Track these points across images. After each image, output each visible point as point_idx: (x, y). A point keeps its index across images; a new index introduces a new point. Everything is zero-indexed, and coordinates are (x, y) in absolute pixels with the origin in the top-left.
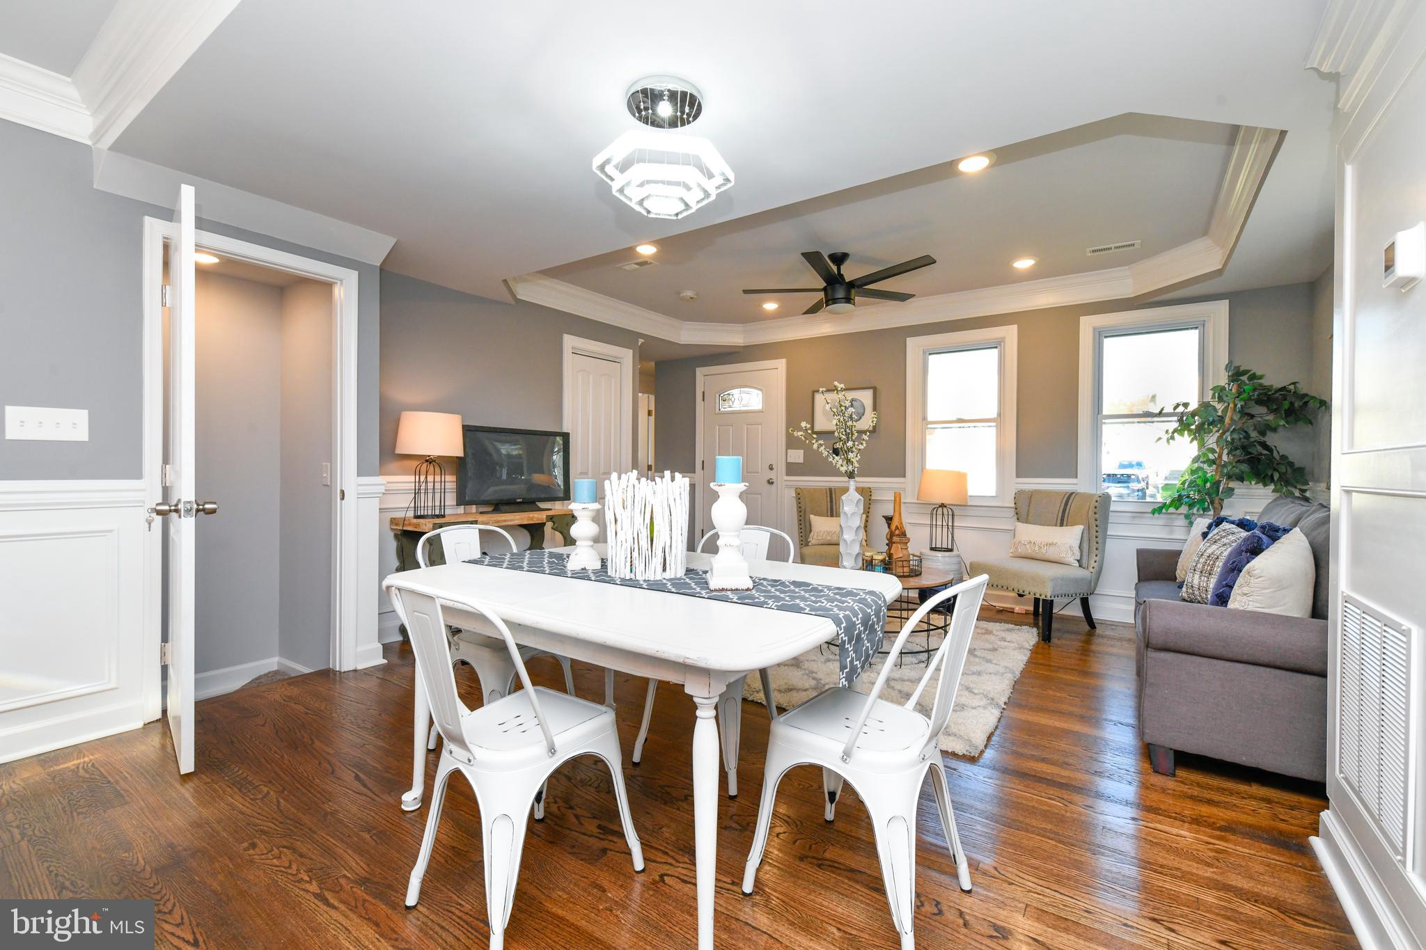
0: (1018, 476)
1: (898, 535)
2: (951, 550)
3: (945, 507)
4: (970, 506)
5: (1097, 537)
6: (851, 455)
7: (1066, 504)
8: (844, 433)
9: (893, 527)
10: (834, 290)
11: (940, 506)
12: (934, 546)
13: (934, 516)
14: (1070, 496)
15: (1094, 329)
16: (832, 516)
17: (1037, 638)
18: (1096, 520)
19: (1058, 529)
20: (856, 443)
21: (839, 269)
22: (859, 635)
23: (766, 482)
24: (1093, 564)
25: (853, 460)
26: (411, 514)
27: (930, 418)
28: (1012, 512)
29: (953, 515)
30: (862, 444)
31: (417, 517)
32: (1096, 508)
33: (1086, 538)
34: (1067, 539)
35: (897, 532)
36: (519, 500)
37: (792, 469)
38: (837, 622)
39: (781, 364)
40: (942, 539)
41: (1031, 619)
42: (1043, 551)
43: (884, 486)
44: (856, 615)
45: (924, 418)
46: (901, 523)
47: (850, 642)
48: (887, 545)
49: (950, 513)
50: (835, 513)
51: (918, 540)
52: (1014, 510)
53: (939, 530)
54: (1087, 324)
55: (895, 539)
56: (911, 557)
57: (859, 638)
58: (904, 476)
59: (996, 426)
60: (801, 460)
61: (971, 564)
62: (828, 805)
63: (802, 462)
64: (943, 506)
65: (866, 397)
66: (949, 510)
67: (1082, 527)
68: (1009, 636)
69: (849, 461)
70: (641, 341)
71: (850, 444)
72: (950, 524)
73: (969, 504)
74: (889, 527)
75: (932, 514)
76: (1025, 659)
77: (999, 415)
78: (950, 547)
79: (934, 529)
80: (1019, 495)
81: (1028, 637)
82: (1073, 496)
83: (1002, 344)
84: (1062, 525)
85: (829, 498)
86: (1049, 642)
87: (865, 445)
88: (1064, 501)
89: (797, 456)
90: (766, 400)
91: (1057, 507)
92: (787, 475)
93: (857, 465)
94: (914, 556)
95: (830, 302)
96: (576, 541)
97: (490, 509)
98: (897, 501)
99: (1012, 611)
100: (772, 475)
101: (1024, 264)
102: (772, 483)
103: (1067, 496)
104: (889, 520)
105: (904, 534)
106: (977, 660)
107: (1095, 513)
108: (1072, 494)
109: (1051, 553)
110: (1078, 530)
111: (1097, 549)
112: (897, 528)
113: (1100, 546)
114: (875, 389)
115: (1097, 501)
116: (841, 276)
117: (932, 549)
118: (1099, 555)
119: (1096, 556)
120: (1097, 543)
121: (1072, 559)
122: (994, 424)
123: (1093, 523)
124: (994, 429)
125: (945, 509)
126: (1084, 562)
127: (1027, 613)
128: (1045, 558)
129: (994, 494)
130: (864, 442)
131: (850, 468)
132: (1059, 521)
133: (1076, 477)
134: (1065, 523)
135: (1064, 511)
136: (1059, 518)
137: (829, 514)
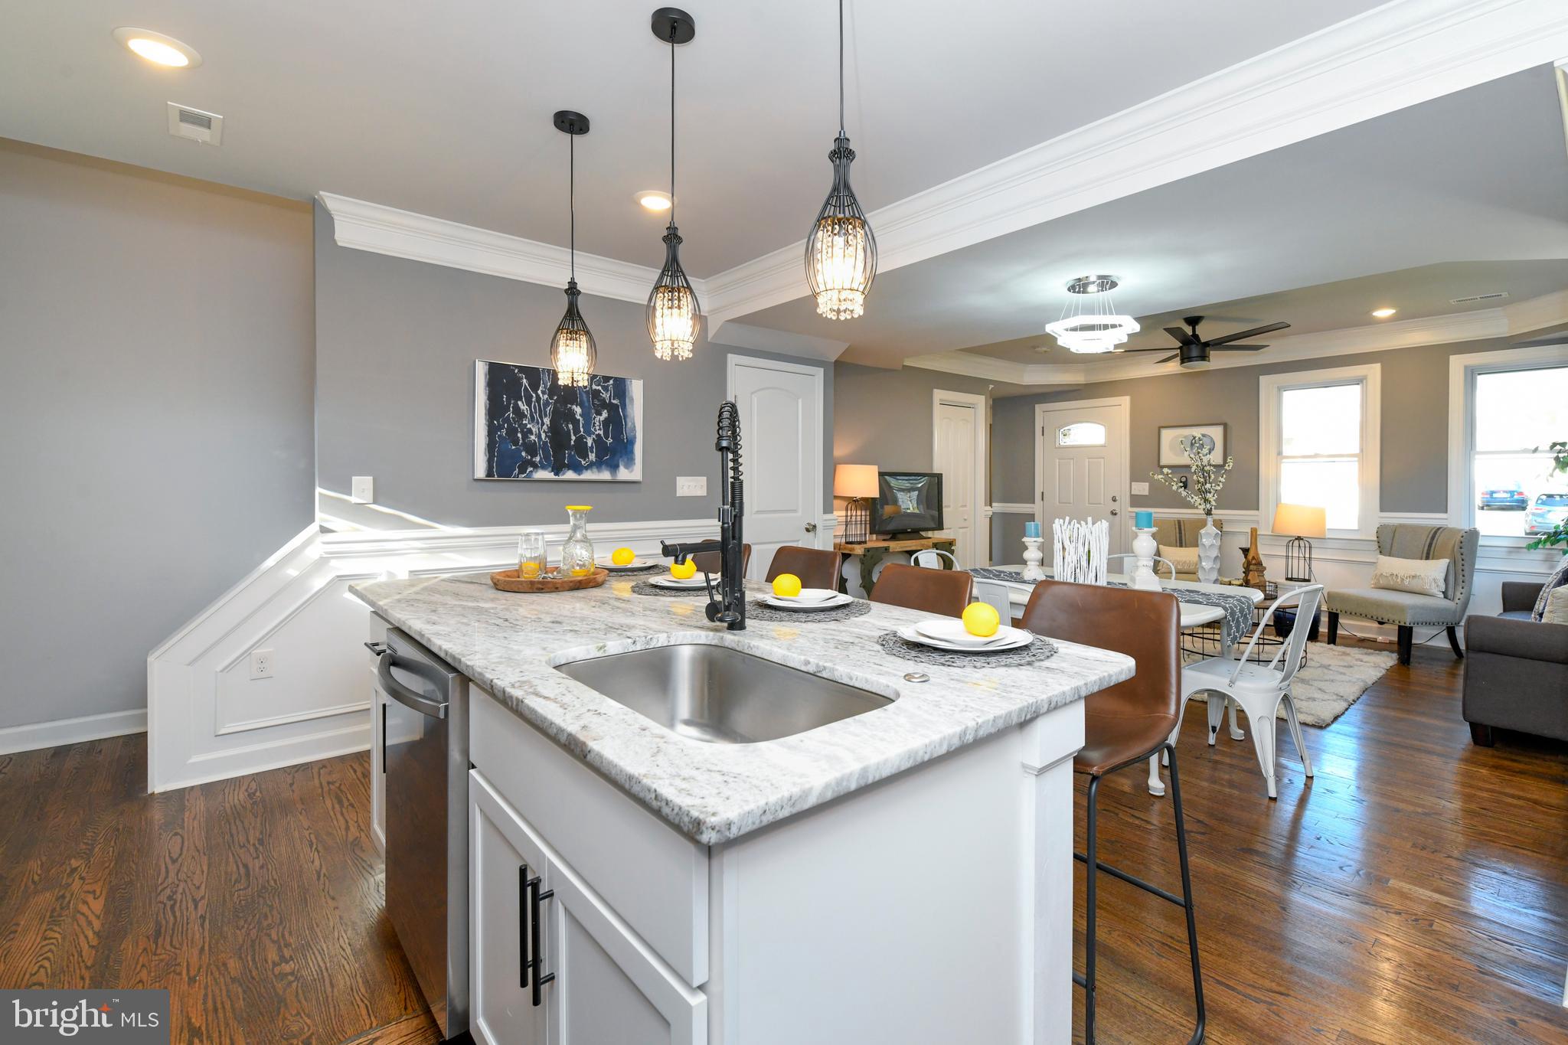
0: (1382, 510)
1: (1255, 564)
2: (1309, 581)
3: (1302, 539)
4: (1329, 539)
5: (1463, 570)
6: (1209, 496)
7: (1433, 538)
8: (1202, 476)
9: (1250, 557)
10: (1189, 350)
11: (1296, 539)
12: (1290, 576)
13: (1290, 548)
14: (1436, 531)
15: (1466, 367)
16: (1181, 546)
17: (1396, 662)
18: (1462, 554)
19: (1424, 562)
20: (1213, 485)
21: (1194, 330)
22: (1238, 619)
23: (1109, 512)
24: (1458, 595)
25: (1211, 500)
26: (844, 540)
27: (1285, 452)
28: (1375, 546)
29: (1310, 547)
30: (1219, 485)
31: (847, 543)
32: (1461, 542)
33: (1452, 572)
34: (1433, 572)
35: (1254, 562)
36: (909, 530)
37: (1136, 501)
38: (1225, 609)
39: (1125, 401)
40: (1299, 569)
41: (1396, 647)
42: (1406, 582)
43: (1239, 521)
44: (1236, 607)
45: (1280, 453)
46: (1257, 554)
47: (1233, 622)
48: (1244, 572)
49: (1307, 545)
50: (1184, 544)
51: (1274, 570)
52: (1376, 543)
53: (1295, 561)
54: (1457, 363)
55: (1252, 567)
56: (1267, 584)
57: (1238, 621)
58: (1258, 509)
59: (1358, 461)
60: (1146, 493)
61: (1328, 593)
62: (1211, 734)
63: (1147, 494)
64: (1299, 538)
65: (1216, 433)
66: (1306, 542)
67: (1447, 561)
68: (1366, 658)
69: (1206, 501)
70: (991, 386)
71: (1208, 486)
72: (1307, 556)
73: (1327, 537)
74: (1246, 557)
75: (1288, 546)
76: (1379, 675)
77: (1362, 450)
78: (1307, 577)
79: (1290, 560)
80: (1381, 531)
81: (1387, 660)
82: (1439, 531)
83: (1365, 381)
84: (1427, 558)
85: (1177, 529)
86: (1409, 664)
87: (1221, 486)
88: (1431, 536)
89: (1142, 488)
90: (1109, 434)
91: (1424, 540)
92: (1131, 506)
93: (1213, 503)
94: (1269, 582)
95: (1186, 360)
96: (1026, 562)
97: (888, 537)
98: (1254, 533)
99: (1375, 641)
100: (1116, 506)
101: (1384, 313)
102: (1116, 514)
103: (1433, 531)
104: (1246, 551)
105: (1260, 564)
106: (1331, 672)
107: (1461, 548)
108: (1439, 529)
109: (1415, 585)
110: (1444, 563)
111: (1463, 582)
112: (1253, 558)
113: (1466, 578)
114: (1225, 426)
115: (1462, 537)
116: (1195, 336)
117: (1287, 579)
118: (1465, 588)
119: (1463, 588)
120: (1463, 576)
121: (1437, 589)
122: (1356, 459)
123: (1459, 557)
124: (1357, 463)
125: (1301, 542)
126: (1450, 593)
127: (1391, 643)
128: (1407, 589)
129: (1356, 528)
130: (1221, 484)
131: (1208, 506)
132: (1425, 555)
133: (1446, 512)
134: (1431, 557)
135: (1430, 545)
136: (1425, 552)
137: (1178, 544)
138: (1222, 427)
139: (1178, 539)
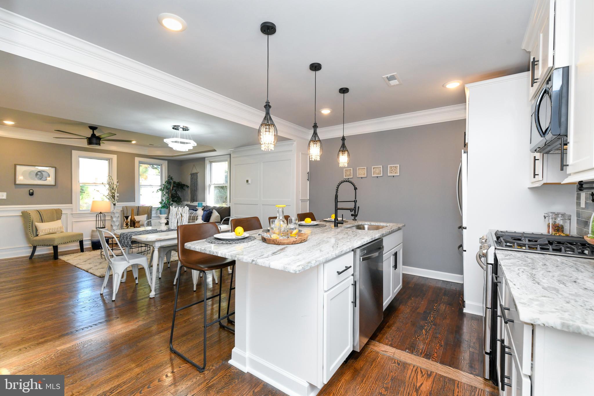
7: (138, 209)
12: (98, 226)
16: (42, 222)
21: (93, 132)
29: (105, 216)
32: (146, 210)
50: (43, 221)
53: (100, 222)
58: (72, 203)
60: (5, 197)
65: (52, 170)
67: (147, 215)
72: (104, 219)
78: (104, 227)
79: (98, 221)
85: (39, 214)
89: (3, 195)
103: (137, 207)
107: (151, 211)
114: (56, 168)
123: (150, 214)
125: (102, 214)
132: (137, 214)
133: (135, 202)
134: (139, 215)
135: (138, 211)
136: (137, 213)
137: (41, 221)
138: (54, 168)
139: (41, 219)
